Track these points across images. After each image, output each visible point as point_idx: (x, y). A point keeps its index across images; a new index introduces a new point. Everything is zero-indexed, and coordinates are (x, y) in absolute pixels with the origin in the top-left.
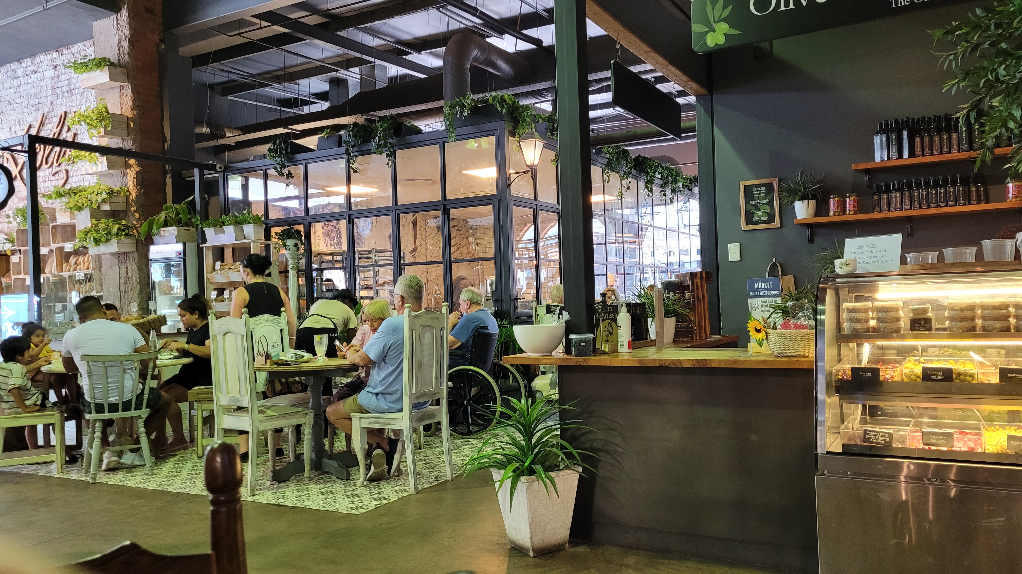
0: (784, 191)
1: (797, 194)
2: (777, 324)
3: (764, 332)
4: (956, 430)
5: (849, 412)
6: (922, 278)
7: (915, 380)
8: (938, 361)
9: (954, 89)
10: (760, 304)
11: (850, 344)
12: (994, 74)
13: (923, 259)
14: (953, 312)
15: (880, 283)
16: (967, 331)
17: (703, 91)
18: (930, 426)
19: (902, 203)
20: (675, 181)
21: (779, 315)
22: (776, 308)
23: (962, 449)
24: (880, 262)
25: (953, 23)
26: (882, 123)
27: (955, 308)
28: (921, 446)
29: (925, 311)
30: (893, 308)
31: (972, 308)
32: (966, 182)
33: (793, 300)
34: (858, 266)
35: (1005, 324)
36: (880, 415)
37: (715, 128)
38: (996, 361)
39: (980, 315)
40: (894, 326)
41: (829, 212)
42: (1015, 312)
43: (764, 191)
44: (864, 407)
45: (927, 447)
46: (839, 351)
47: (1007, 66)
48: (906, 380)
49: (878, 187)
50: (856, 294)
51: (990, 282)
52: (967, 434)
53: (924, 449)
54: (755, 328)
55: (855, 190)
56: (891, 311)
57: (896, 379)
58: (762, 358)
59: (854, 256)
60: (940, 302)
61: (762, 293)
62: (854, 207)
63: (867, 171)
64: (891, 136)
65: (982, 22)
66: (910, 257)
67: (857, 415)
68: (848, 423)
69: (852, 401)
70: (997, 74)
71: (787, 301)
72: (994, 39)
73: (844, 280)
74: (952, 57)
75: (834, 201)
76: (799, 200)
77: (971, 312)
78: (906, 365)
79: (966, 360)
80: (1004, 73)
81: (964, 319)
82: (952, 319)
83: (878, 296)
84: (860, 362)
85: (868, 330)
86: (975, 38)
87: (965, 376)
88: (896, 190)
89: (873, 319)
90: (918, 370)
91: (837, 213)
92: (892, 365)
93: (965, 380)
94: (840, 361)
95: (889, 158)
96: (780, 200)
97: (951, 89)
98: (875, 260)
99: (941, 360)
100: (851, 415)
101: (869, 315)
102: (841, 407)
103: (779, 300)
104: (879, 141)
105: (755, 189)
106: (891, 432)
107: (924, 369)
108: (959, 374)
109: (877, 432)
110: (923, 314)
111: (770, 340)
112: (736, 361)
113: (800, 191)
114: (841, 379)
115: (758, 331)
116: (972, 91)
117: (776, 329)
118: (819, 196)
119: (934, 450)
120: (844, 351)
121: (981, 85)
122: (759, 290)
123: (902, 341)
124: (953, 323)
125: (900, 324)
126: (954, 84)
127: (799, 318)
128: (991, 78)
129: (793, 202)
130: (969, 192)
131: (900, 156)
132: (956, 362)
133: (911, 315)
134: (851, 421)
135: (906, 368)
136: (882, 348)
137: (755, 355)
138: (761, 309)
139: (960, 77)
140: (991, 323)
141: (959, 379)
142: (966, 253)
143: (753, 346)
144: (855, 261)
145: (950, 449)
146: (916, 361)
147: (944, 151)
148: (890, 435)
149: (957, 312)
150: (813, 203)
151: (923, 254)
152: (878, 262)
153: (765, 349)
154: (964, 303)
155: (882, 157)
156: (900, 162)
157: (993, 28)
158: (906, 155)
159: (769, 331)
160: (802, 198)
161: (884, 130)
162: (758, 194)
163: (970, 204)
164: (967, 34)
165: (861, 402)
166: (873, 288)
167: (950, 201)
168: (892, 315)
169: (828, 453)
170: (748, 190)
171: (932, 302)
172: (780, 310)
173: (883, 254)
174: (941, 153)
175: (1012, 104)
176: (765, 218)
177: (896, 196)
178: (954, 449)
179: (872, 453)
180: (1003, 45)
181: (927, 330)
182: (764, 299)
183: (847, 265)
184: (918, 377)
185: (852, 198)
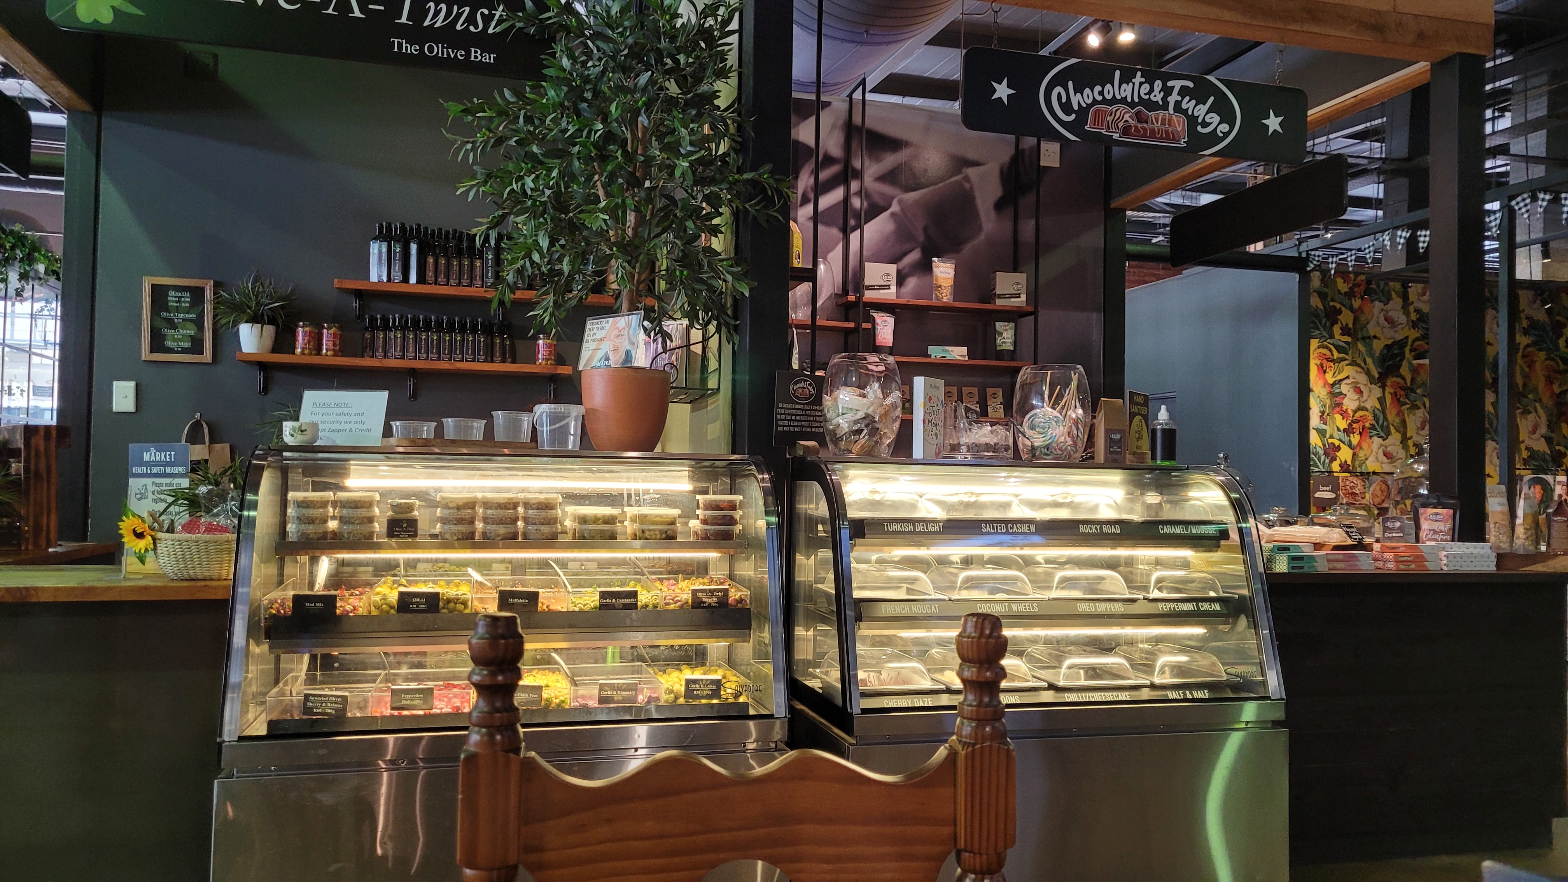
0: (222, 305)
1: (244, 312)
2: (176, 525)
3: (150, 538)
4: (441, 683)
5: (290, 666)
6: (409, 458)
7: (388, 612)
8: (425, 582)
9: (472, 194)
10: (151, 488)
11: (298, 557)
12: (519, 184)
13: (416, 431)
14: (447, 511)
15: (352, 462)
16: (463, 539)
17: (82, 105)
18: (407, 679)
19: (404, 348)
20: (29, 259)
21: (182, 509)
22: (177, 495)
23: (445, 710)
24: (353, 430)
25: (475, 100)
26: (382, 225)
27: (450, 505)
28: (388, 712)
29: (410, 508)
30: (365, 502)
31: (471, 505)
32: (488, 330)
33: (210, 484)
34: (320, 434)
35: (511, 529)
36: (338, 669)
37: (102, 174)
38: (500, 581)
39: (481, 515)
40: (365, 529)
41: (294, 348)
42: (525, 512)
43: (189, 300)
44: (313, 658)
45: (396, 713)
46: (282, 568)
47: (537, 177)
48: (375, 612)
49: (373, 319)
50: (316, 479)
51: (497, 469)
52: (455, 686)
53: (392, 716)
54: (134, 530)
55: (337, 318)
56: (362, 507)
57: (360, 611)
58: (143, 583)
59: (314, 419)
60: (430, 495)
61: (155, 470)
62: (334, 345)
63: (359, 294)
64: (395, 246)
65: (511, 108)
66: (397, 426)
67: (301, 670)
68: (286, 684)
69: (293, 649)
70: (523, 185)
71: (198, 485)
72: (523, 136)
73: (296, 455)
74: (469, 146)
75: (304, 332)
76: (247, 322)
77: (470, 511)
78: (378, 589)
79: (462, 580)
80: (532, 186)
81: (460, 521)
82: (444, 521)
83: (349, 482)
84: (312, 585)
85: (324, 535)
86: (501, 129)
87: (456, 604)
88: (396, 328)
89: (334, 518)
90: (393, 597)
91: (306, 352)
92: (360, 589)
93: (454, 609)
94: (281, 582)
95: (389, 280)
96: (214, 317)
97: (467, 192)
98: (348, 427)
99: (429, 581)
100: (292, 671)
101: (328, 512)
102: (278, 660)
103: (185, 483)
104: (376, 251)
105: (172, 293)
106: (346, 694)
107: (401, 594)
108: (449, 601)
109: (325, 696)
110: (407, 512)
111: (159, 552)
112: (90, 590)
113: (250, 308)
114: (275, 615)
115: (140, 536)
116: (495, 202)
117: (173, 532)
118: (280, 322)
119: (406, 716)
120: (288, 570)
121: (505, 196)
122: (149, 464)
123: (375, 553)
124: (446, 527)
125: (374, 527)
126: (472, 187)
127: (217, 515)
128: (515, 188)
129: (236, 324)
130: (493, 344)
131: (406, 279)
132: (448, 583)
133: (390, 513)
134: (290, 681)
135: (378, 594)
136: (343, 563)
137: (132, 577)
138: (151, 497)
139: (480, 178)
140: (494, 527)
141: (447, 609)
142: (472, 427)
143: (130, 563)
144: (315, 426)
145: (428, 711)
146: (394, 582)
147: (465, 282)
148: (345, 698)
149: (452, 511)
150: (269, 330)
151: (416, 423)
152: (351, 430)
153: (151, 566)
154: (461, 499)
155: (380, 276)
156: (403, 288)
157: (521, 120)
158: (413, 279)
159: (160, 535)
160: (254, 319)
161: (386, 236)
162: (176, 302)
163: (492, 361)
164: (490, 119)
165: (307, 650)
166: (341, 471)
167: (467, 354)
168: (362, 512)
169: (241, 738)
170: (159, 293)
171: (421, 495)
172: (184, 499)
173: (358, 418)
174: (459, 285)
175: (538, 228)
176: (187, 345)
177: (396, 337)
178: (434, 711)
179: (315, 730)
180: (535, 149)
181: (410, 536)
182: (158, 480)
183: (302, 431)
184: (392, 607)
185: (332, 331)
